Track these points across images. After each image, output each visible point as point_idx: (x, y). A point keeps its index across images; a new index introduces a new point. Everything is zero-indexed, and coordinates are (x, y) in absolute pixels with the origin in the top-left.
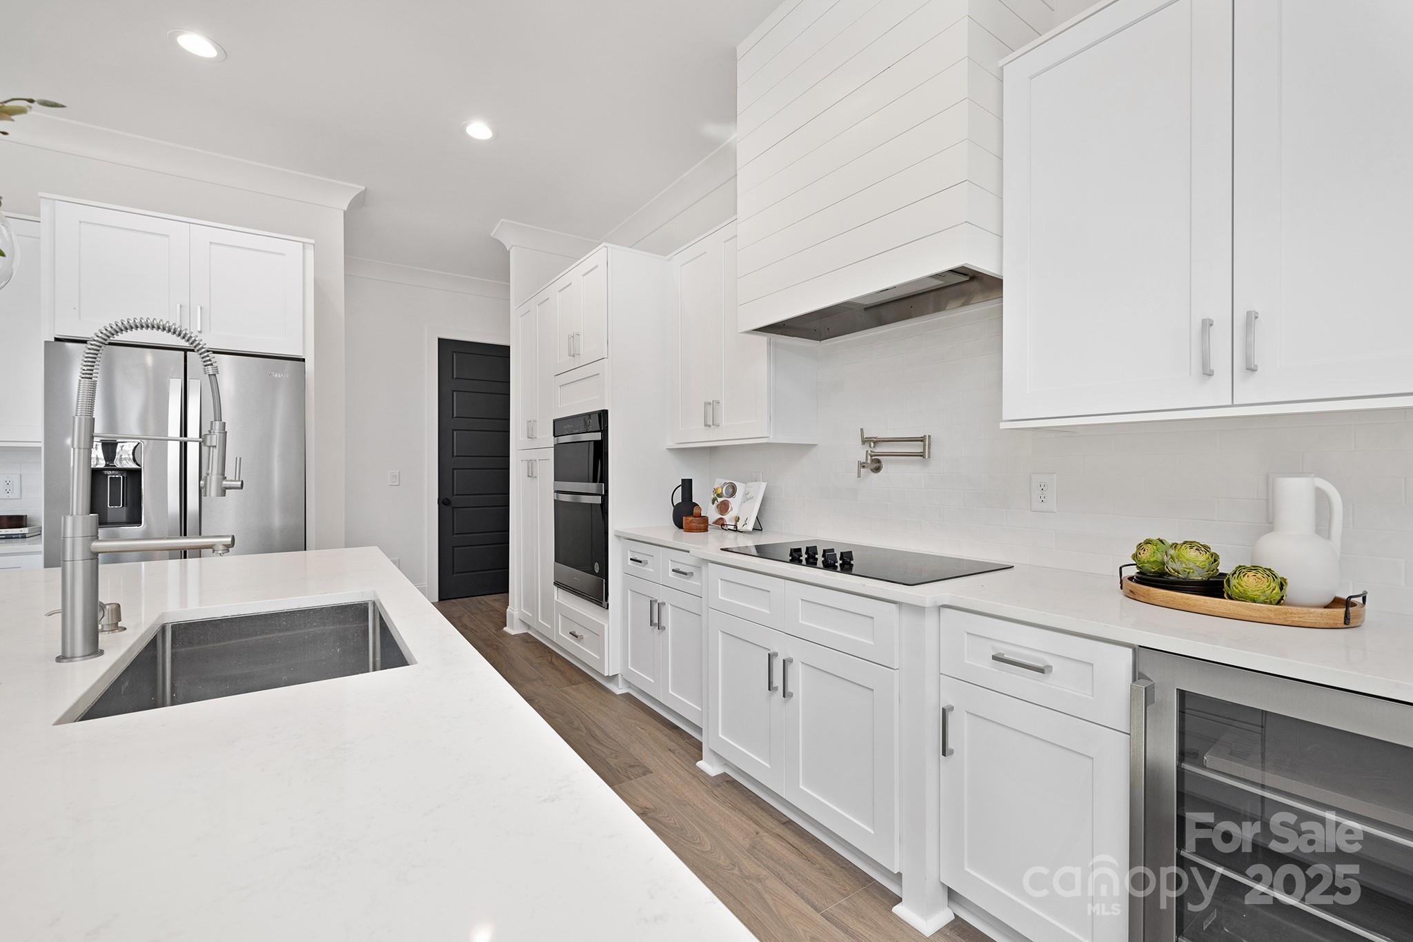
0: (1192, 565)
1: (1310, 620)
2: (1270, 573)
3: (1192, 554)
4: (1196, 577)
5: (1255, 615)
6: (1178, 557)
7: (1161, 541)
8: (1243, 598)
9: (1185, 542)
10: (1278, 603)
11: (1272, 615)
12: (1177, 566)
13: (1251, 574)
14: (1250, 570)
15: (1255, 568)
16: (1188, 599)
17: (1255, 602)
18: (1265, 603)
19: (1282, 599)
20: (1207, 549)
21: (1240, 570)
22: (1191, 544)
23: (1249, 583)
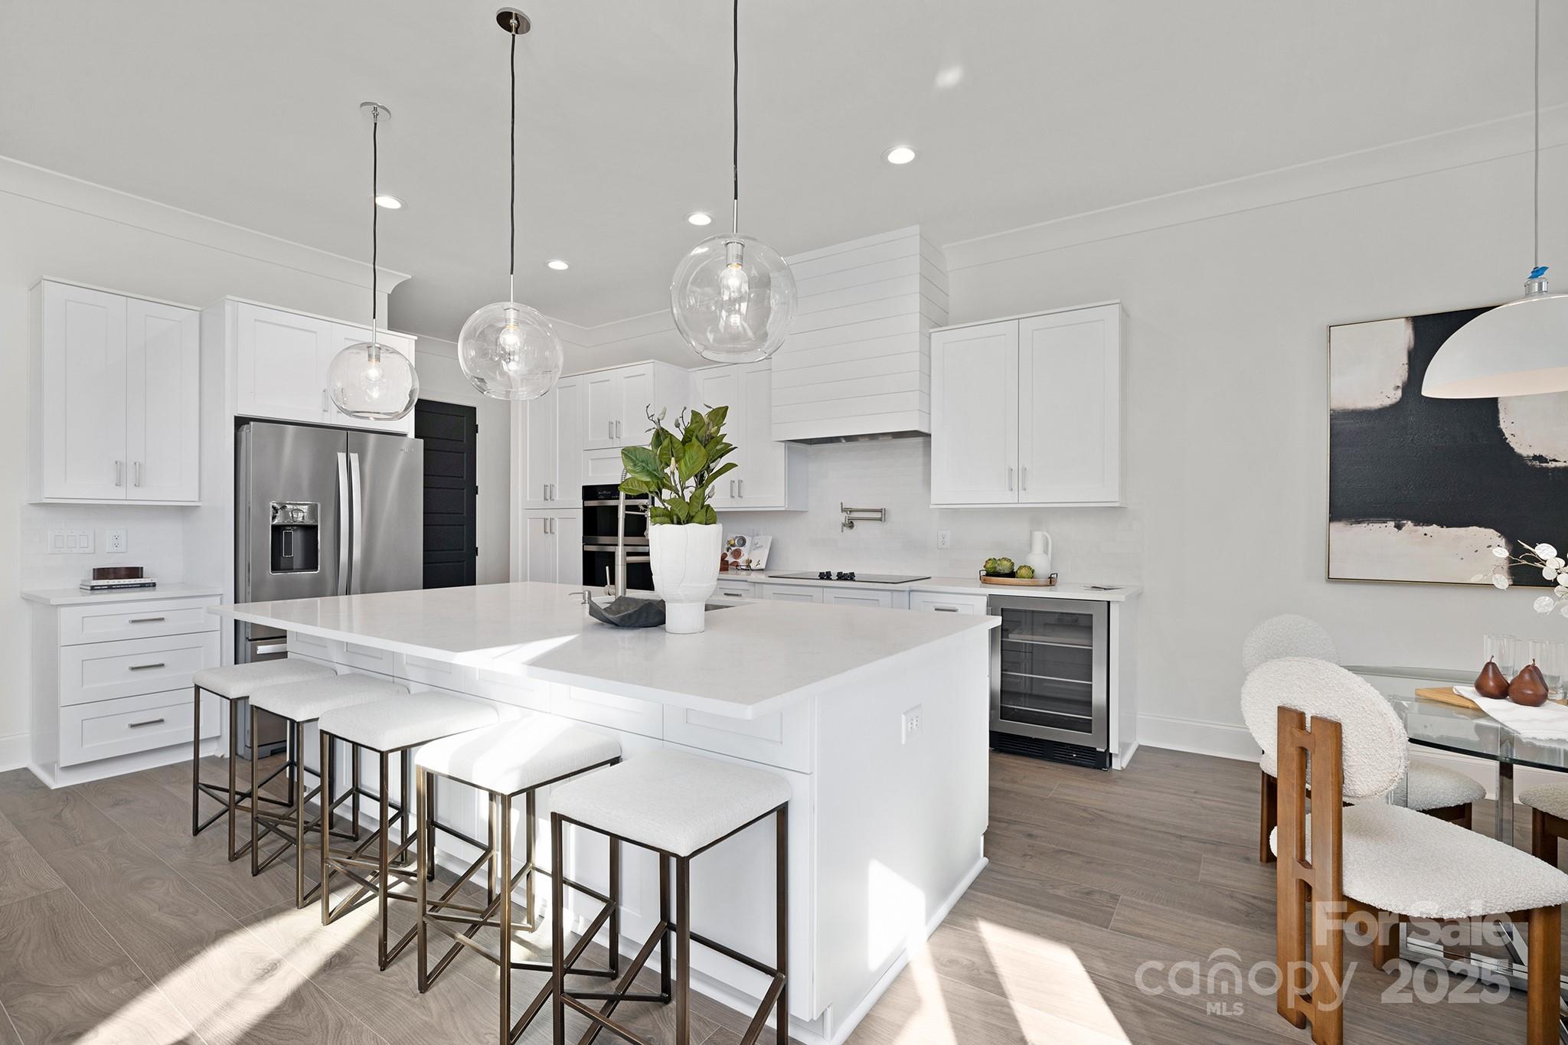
0: (1006, 566)
1: (1042, 582)
2: (1031, 568)
3: (1005, 562)
4: (1006, 572)
5: (1024, 583)
6: (999, 563)
7: (995, 559)
8: (1023, 576)
10: (1032, 577)
11: (1031, 582)
12: (1001, 567)
14: (1025, 567)
16: (1003, 579)
17: (1026, 577)
19: (1033, 575)
20: (1010, 559)
21: (1022, 567)
22: (1005, 558)
23: (1023, 572)
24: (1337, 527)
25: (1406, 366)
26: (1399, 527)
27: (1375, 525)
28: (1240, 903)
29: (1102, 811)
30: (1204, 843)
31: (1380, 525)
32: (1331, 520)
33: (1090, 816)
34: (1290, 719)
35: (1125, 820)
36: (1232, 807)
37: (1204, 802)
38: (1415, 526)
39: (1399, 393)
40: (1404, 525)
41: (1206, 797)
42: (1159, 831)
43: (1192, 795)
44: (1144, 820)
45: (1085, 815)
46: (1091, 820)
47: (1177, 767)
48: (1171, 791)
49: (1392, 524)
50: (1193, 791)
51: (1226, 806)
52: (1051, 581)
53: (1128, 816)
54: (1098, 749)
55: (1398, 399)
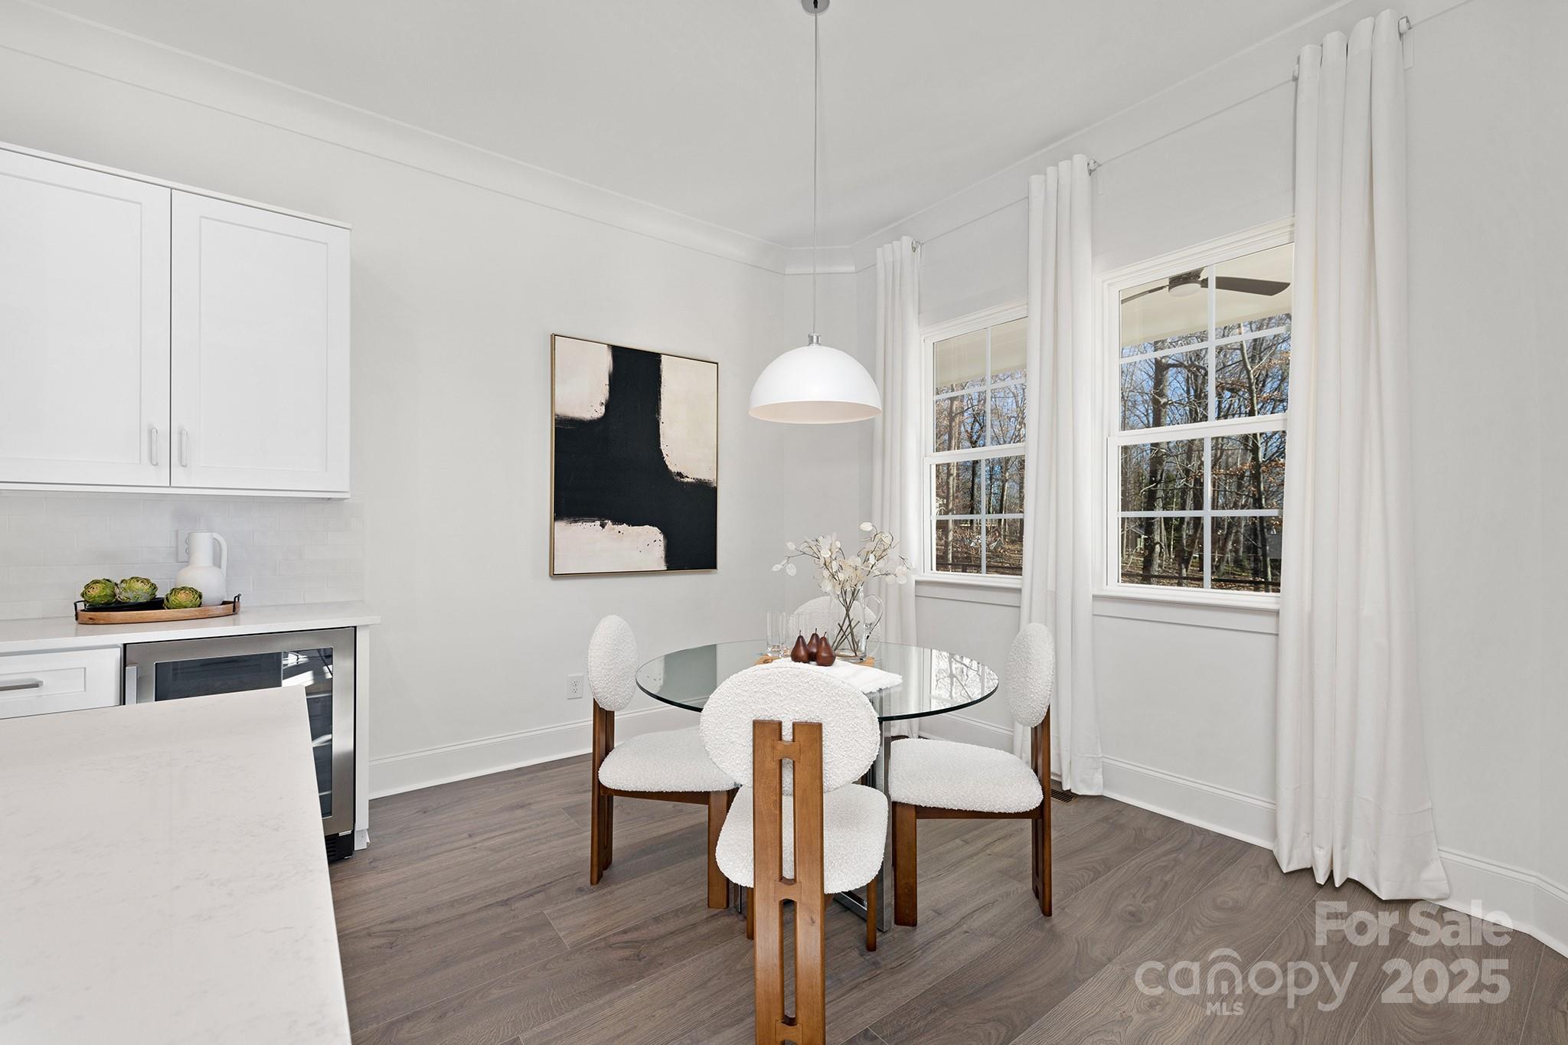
0: (140, 592)
1: (217, 612)
2: (193, 591)
3: (139, 585)
4: (142, 600)
5: (187, 615)
6: (129, 588)
7: (108, 580)
8: (180, 606)
9: (132, 578)
10: (199, 606)
11: (197, 613)
12: (129, 594)
13: (182, 592)
14: (182, 590)
15: (183, 588)
16: (142, 614)
17: (186, 607)
18: (192, 607)
19: (201, 603)
20: (148, 581)
21: (174, 591)
22: (137, 579)
23: (182, 597)
24: (560, 526)
25: (608, 387)
26: (603, 526)
27: (587, 524)
28: (622, 948)
29: (392, 922)
30: (532, 895)
31: (590, 524)
32: (556, 519)
33: (383, 941)
34: (765, 731)
35: (430, 918)
36: (517, 835)
37: (486, 844)
38: (613, 524)
39: (603, 409)
40: (606, 524)
41: (486, 836)
42: (479, 910)
43: (470, 841)
44: (452, 904)
45: (376, 942)
46: (391, 945)
47: (425, 812)
48: (445, 848)
49: (598, 523)
50: (465, 835)
51: (509, 838)
52: (232, 607)
53: (429, 910)
54: (341, 834)
55: (603, 414)
